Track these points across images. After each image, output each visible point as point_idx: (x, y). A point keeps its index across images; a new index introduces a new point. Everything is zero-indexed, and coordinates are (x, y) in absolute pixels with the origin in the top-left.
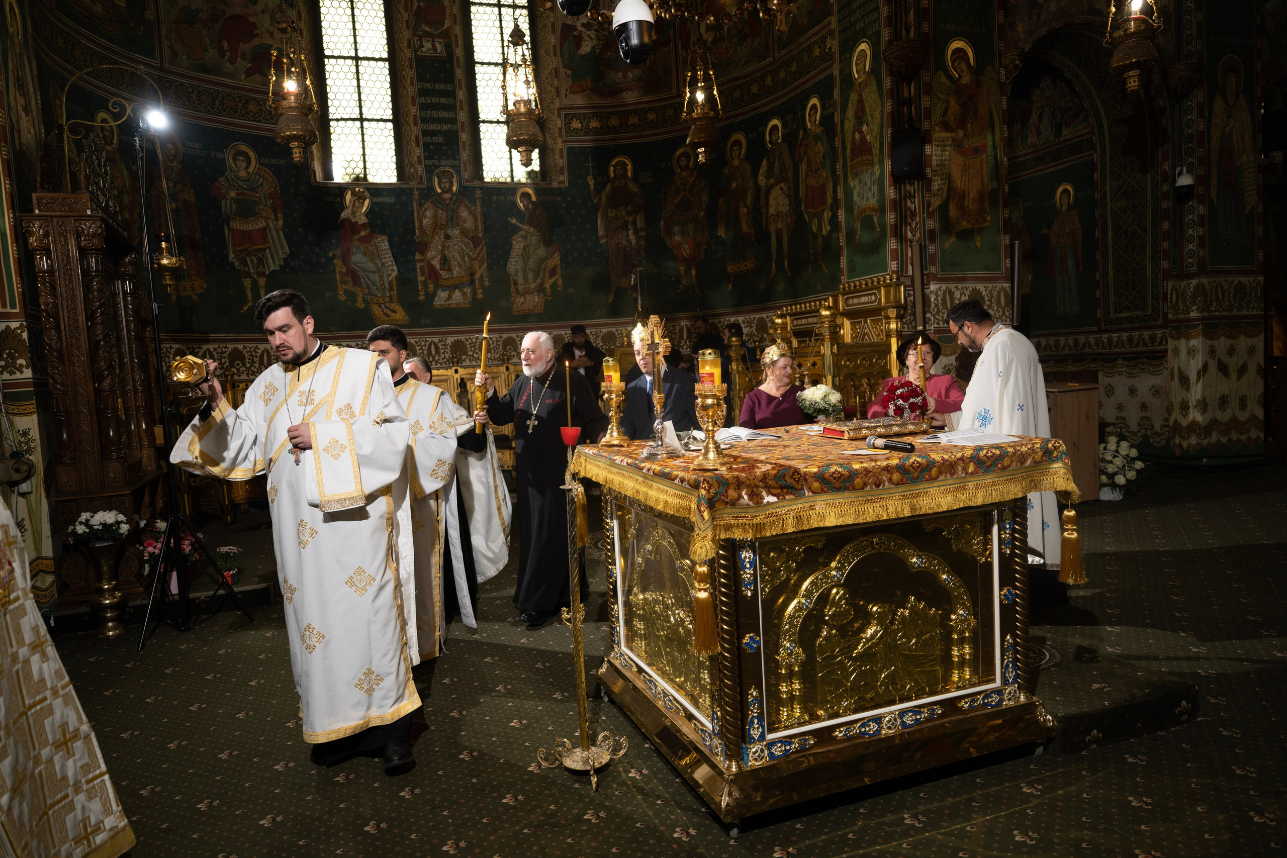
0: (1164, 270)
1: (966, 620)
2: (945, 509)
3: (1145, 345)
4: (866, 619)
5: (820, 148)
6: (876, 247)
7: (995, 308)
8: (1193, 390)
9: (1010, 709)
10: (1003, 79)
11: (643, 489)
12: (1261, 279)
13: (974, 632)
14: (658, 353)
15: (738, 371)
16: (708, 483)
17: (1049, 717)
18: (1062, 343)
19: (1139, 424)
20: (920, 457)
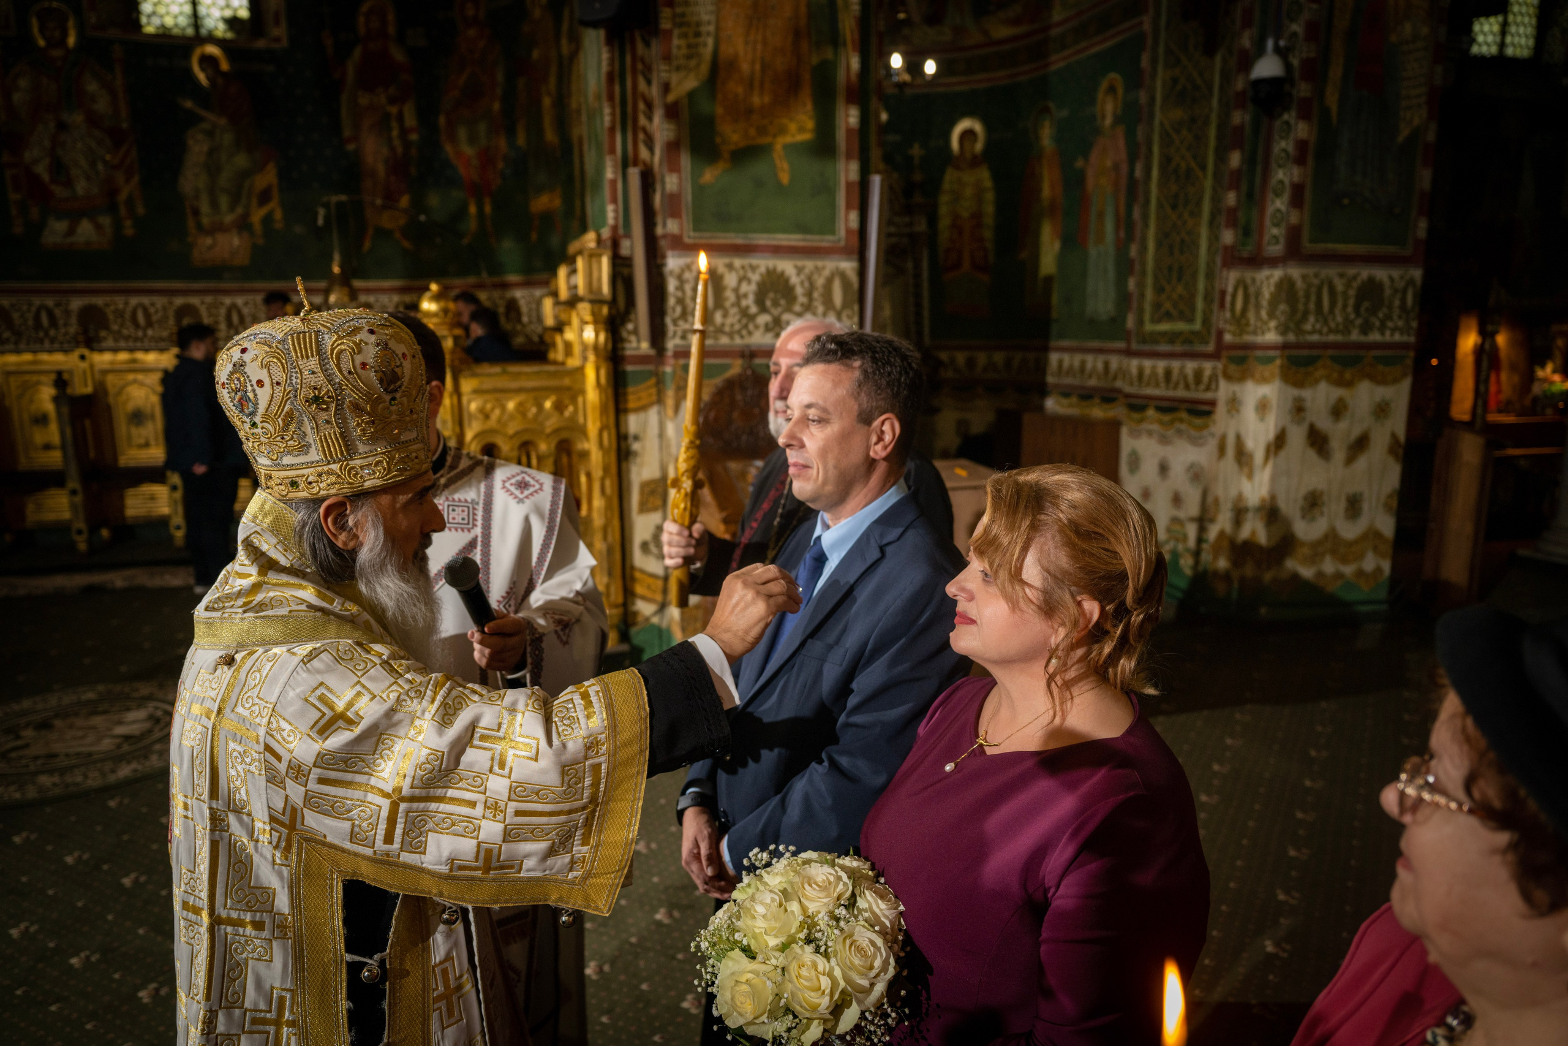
0: (1226, 248)
3: (1187, 387)
7: (820, 309)
8: (1257, 477)
12: (1417, 274)
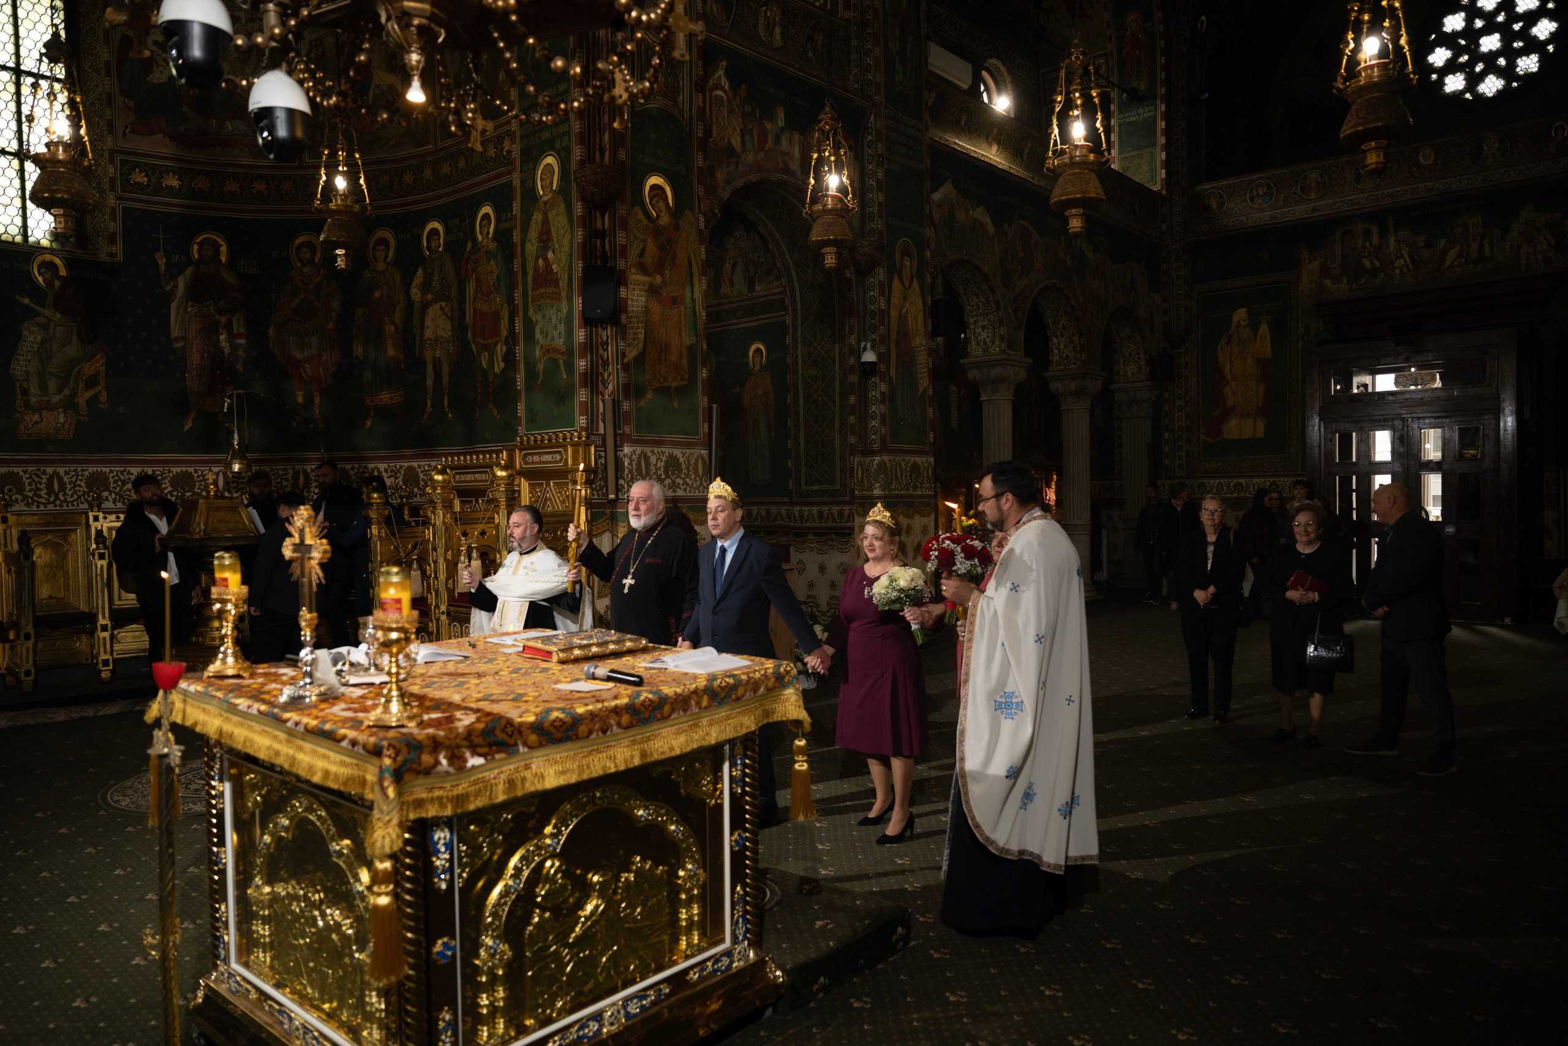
0: (851, 444)
1: (695, 875)
2: (678, 752)
3: (834, 520)
4: (585, 891)
5: (493, 269)
6: (563, 396)
7: (692, 476)
9: (741, 971)
10: (702, 226)
11: (286, 750)
12: (932, 460)
13: (703, 887)
14: (310, 558)
15: (380, 537)
16: (394, 748)
17: (778, 973)
18: (755, 512)
19: (828, 603)
20: (651, 692)
